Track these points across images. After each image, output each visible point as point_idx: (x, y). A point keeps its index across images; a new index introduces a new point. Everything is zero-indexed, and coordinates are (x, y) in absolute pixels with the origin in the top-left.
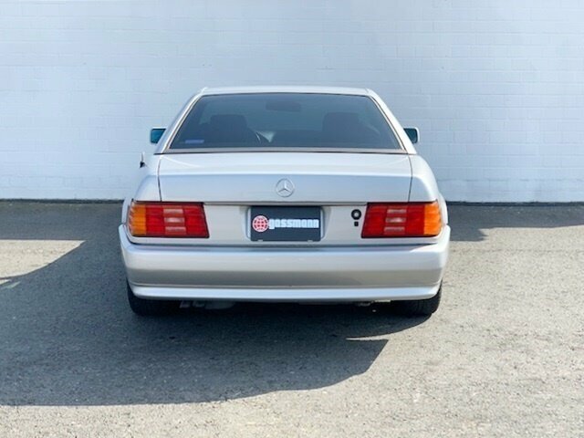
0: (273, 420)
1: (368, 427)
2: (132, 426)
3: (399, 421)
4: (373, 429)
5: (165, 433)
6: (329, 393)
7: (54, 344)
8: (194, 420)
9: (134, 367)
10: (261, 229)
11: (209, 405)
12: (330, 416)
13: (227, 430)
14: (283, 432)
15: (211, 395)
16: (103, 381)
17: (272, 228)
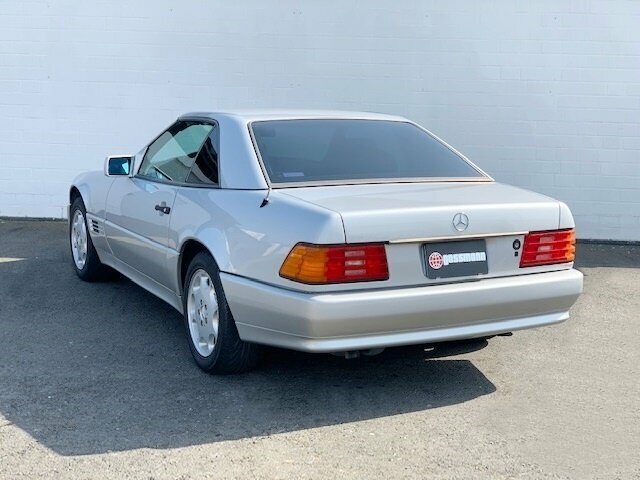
0: (312, 459)
1: (409, 472)
2: (168, 458)
3: (443, 467)
4: (414, 475)
5: (198, 466)
6: (377, 435)
7: (106, 371)
8: (231, 455)
9: (181, 398)
10: (437, 266)
11: (250, 440)
12: (371, 458)
13: (263, 466)
14: (320, 472)
15: (254, 430)
16: (147, 411)
17: (446, 264)
